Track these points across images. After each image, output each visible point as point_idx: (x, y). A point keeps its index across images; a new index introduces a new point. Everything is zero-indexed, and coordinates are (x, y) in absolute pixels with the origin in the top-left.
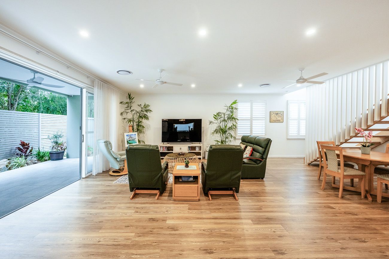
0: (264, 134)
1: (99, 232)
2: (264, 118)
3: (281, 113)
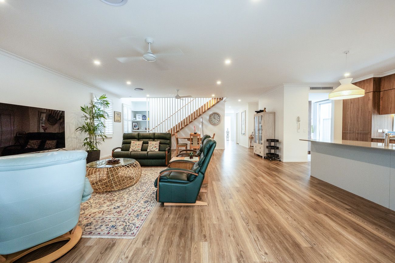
0: (112, 133)
1: (267, 208)
2: (112, 117)
3: (120, 114)
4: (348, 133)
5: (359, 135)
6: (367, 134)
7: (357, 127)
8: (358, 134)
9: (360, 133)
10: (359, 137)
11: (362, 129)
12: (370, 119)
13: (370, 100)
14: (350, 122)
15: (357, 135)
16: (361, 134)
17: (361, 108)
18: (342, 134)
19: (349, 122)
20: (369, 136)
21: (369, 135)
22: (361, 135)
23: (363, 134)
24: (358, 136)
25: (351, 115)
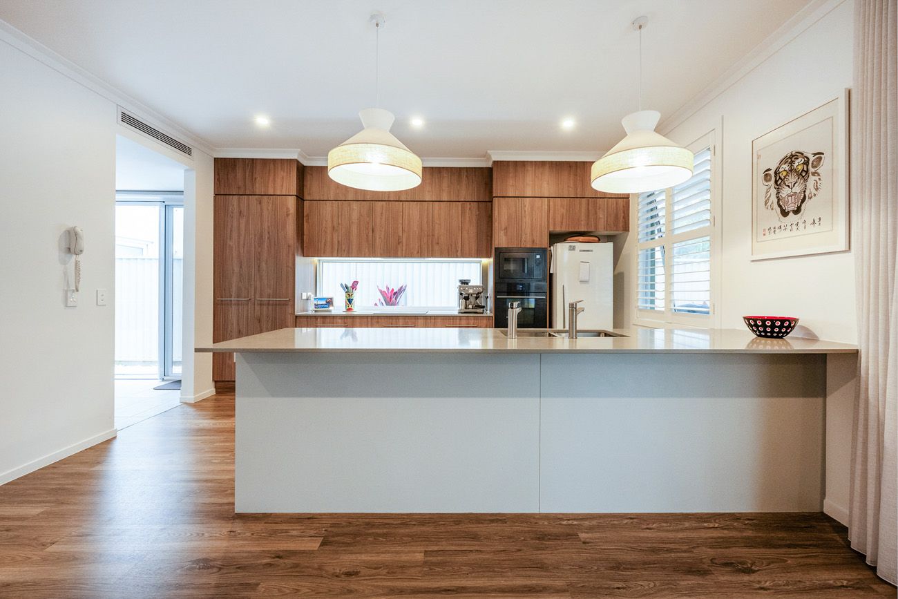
4: (233, 302)
5: (265, 308)
6: (285, 304)
7: (258, 286)
8: (261, 305)
9: (266, 302)
10: (264, 313)
11: (271, 292)
12: (290, 265)
13: (290, 216)
14: (236, 269)
15: (257, 308)
16: (269, 304)
17: (269, 233)
18: (214, 307)
19: (233, 270)
20: (290, 310)
21: (289, 306)
22: (270, 307)
23: (276, 305)
24: (261, 310)
25: (239, 251)
